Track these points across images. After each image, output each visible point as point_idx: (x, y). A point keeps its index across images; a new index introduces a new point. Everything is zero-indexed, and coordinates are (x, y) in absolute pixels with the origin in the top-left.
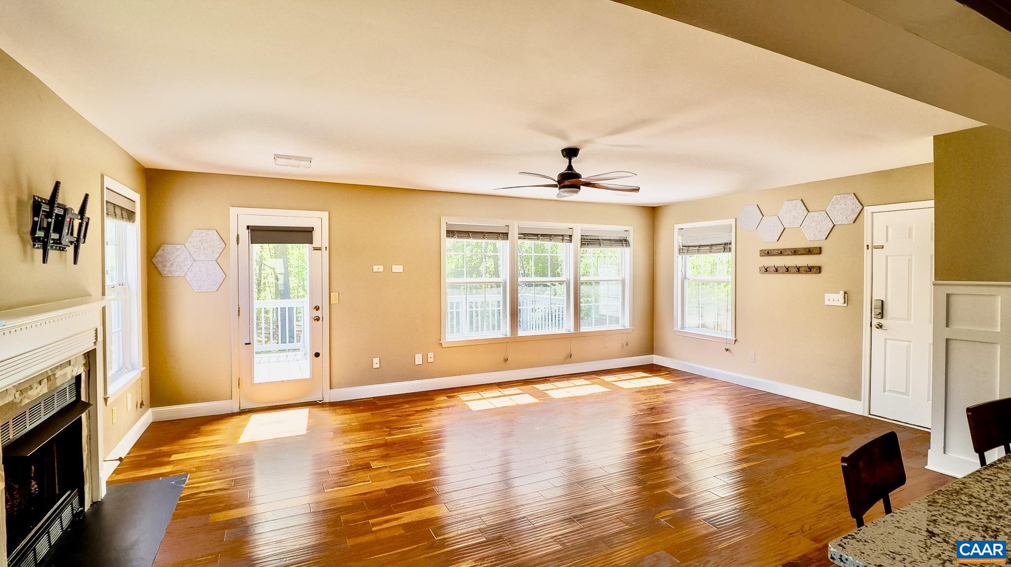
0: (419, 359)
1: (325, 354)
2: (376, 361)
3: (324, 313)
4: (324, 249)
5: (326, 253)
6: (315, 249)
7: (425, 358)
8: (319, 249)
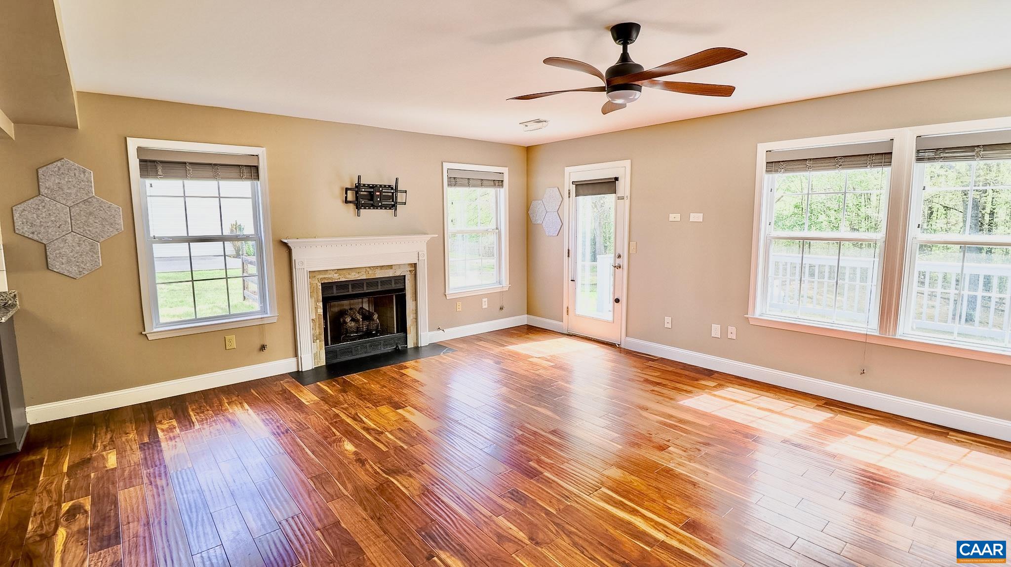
0: (716, 330)
1: (623, 300)
2: (668, 319)
3: (624, 261)
4: (625, 198)
5: (627, 202)
6: (619, 198)
7: (724, 331)
8: (622, 198)
